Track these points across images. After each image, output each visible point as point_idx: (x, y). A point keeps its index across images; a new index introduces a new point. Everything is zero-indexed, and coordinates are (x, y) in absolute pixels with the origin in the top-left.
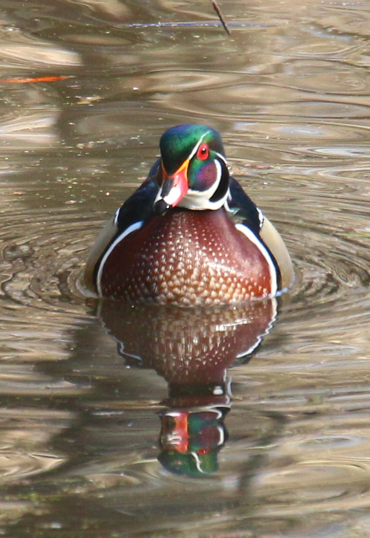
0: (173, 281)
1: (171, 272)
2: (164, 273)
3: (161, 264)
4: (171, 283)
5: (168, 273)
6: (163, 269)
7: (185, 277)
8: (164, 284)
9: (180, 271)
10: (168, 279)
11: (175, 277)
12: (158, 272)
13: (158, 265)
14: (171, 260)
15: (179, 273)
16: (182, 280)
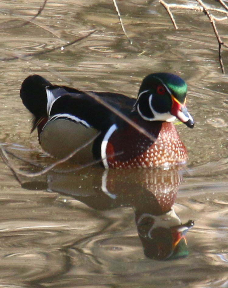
0: (162, 160)
1: (161, 155)
2: (157, 156)
3: (155, 151)
4: (160, 161)
5: (159, 156)
6: (156, 154)
7: (168, 157)
8: (157, 162)
9: (166, 154)
10: (159, 159)
11: (163, 158)
12: (153, 156)
13: (153, 152)
14: (161, 148)
15: (165, 155)
16: (166, 159)
